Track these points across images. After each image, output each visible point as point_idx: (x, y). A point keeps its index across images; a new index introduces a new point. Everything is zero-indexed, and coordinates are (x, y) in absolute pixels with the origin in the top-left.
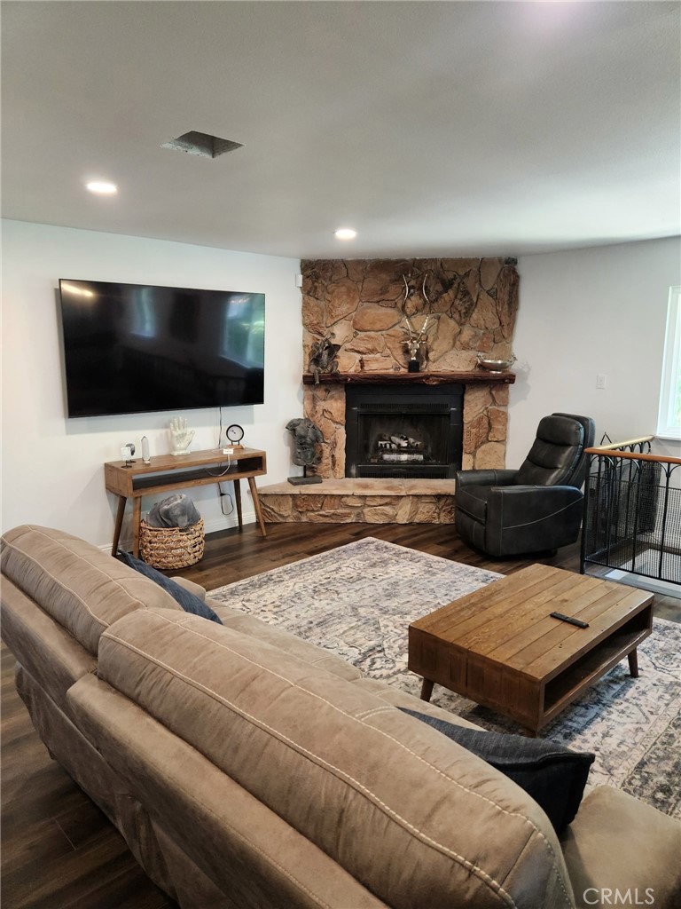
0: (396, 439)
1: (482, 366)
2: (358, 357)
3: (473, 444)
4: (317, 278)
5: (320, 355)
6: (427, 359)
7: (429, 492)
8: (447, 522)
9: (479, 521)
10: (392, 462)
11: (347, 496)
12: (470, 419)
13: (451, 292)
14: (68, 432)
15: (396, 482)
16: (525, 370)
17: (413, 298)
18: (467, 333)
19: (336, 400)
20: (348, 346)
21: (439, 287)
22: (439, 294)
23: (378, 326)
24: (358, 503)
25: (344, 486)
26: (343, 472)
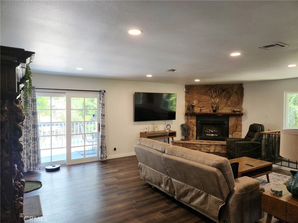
0: (210, 130)
1: (234, 111)
2: (200, 108)
3: (232, 132)
4: (189, 89)
5: (190, 108)
6: (218, 109)
7: (219, 144)
8: (225, 152)
9: (233, 150)
10: (209, 136)
11: (197, 144)
12: (231, 125)
13: (225, 92)
14: (134, 125)
15: (210, 141)
16: (246, 112)
17: (214, 94)
18: (229, 103)
19: (193, 119)
20: (197, 106)
21: (221, 91)
22: (221, 93)
23: (205, 101)
24: (199, 146)
25: (196, 142)
26: (195, 138)
